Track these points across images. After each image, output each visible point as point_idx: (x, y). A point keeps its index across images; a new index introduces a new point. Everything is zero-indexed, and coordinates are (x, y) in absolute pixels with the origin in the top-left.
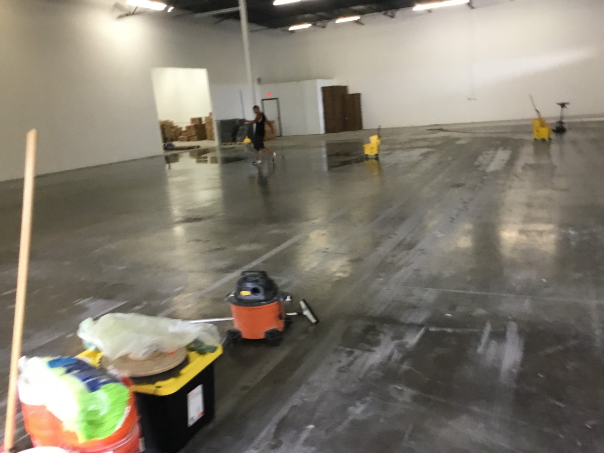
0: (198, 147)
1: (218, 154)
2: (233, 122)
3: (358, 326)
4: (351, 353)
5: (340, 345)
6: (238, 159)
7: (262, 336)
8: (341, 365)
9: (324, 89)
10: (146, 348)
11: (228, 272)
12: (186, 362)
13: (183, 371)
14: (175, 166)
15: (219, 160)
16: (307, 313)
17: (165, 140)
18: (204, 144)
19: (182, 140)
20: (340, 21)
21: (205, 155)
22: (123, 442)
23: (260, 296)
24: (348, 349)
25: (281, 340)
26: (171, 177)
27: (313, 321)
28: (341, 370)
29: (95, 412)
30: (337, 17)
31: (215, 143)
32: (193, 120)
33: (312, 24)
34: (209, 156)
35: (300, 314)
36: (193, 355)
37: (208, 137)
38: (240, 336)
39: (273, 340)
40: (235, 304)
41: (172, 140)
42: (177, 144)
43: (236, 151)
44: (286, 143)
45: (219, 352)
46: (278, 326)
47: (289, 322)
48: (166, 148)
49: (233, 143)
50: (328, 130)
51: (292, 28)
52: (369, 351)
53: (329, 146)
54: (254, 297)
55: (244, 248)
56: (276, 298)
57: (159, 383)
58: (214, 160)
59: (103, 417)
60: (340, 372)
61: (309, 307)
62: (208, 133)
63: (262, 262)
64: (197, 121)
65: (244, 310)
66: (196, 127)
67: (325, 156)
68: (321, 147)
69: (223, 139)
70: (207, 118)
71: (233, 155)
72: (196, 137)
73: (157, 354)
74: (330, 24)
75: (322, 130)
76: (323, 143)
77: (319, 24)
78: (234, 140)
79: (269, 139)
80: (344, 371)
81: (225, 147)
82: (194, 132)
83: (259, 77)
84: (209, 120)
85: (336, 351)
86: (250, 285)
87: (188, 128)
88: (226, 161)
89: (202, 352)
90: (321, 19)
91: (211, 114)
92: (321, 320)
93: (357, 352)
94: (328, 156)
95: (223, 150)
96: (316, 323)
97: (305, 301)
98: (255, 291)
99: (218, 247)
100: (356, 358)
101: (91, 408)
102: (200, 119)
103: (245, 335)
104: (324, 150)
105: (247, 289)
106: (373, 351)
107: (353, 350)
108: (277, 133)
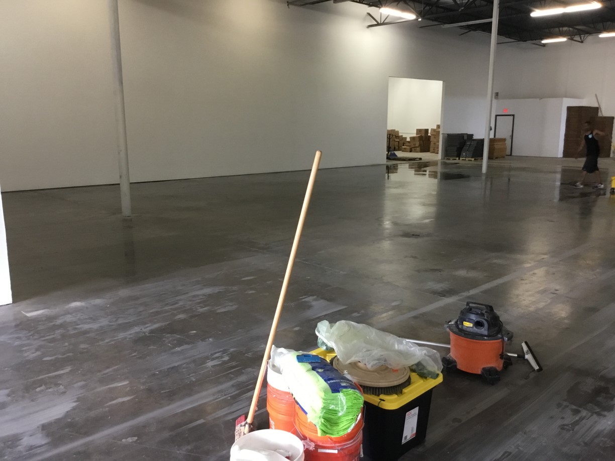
0: (420, 159)
1: (439, 169)
2: (461, 136)
3: (589, 385)
4: (576, 412)
5: (565, 400)
6: (460, 176)
7: (479, 372)
8: (566, 422)
9: (569, 109)
10: (374, 360)
11: (444, 296)
12: (408, 383)
13: (405, 390)
14: (393, 177)
15: (439, 175)
16: (528, 357)
17: (389, 149)
18: (426, 156)
19: (405, 150)
20: (604, 35)
21: (425, 169)
22: (349, 444)
23: (484, 331)
24: (574, 407)
25: (499, 379)
26: (389, 187)
27: (536, 367)
28: (563, 427)
29: (335, 412)
30: (600, 32)
31: (438, 157)
32: (419, 131)
33: (569, 39)
34: (428, 169)
35: (521, 356)
36: (414, 376)
37: (431, 149)
38: (456, 366)
39: (489, 378)
40: (454, 332)
41: (395, 150)
42: (399, 154)
43: (459, 167)
44: (515, 164)
45: (440, 379)
46: (498, 365)
47: (508, 362)
48: (388, 158)
49: (458, 158)
50: (566, 153)
51: (544, 42)
52: (599, 414)
53: (565, 172)
54: (476, 330)
55: (462, 273)
56: (500, 336)
57: (382, 396)
58: (434, 175)
59: (339, 418)
60: (563, 429)
61: (531, 350)
62: (432, 145)
63: (481, 292)
64: (424, 132)
65: (463, 341)
66: (420, 138)
67: (558, 183)
68: (555, 172)
69: (447, 154)
70: (433, 130)
71: (455, 171)
72: (418, 149)
73: (384, 368)
74: (590, 38)
75: (560, 154)
76: (559, 168)
77: (577, 38)
78: (459, 156)
79: (496, 158)
80: (568, 430)
81: (448, 161)
82: (417, 144)
83: (497, 92)
84: (436, 132)
85: (559, 405)
86: (473, 317)
87: (413, 139)
88: (447, 177)
89: (423, 376)
90: (580, 33)
91: (438, 126)
92: (544, 368)
93: (584, 413)
94: (561, 184)
95: (444, 164)
96: (539, 370)
97: (526, 343)
98: (478, 324)
99: (436, 268)
100: (582, 419)
101: (332, 407)
102: (427, 131)
103: (461, 366)
104: (559, 176)
105: (470, 321)
106: (605, 416)
107: (580, 409)
108: (508, 152)
